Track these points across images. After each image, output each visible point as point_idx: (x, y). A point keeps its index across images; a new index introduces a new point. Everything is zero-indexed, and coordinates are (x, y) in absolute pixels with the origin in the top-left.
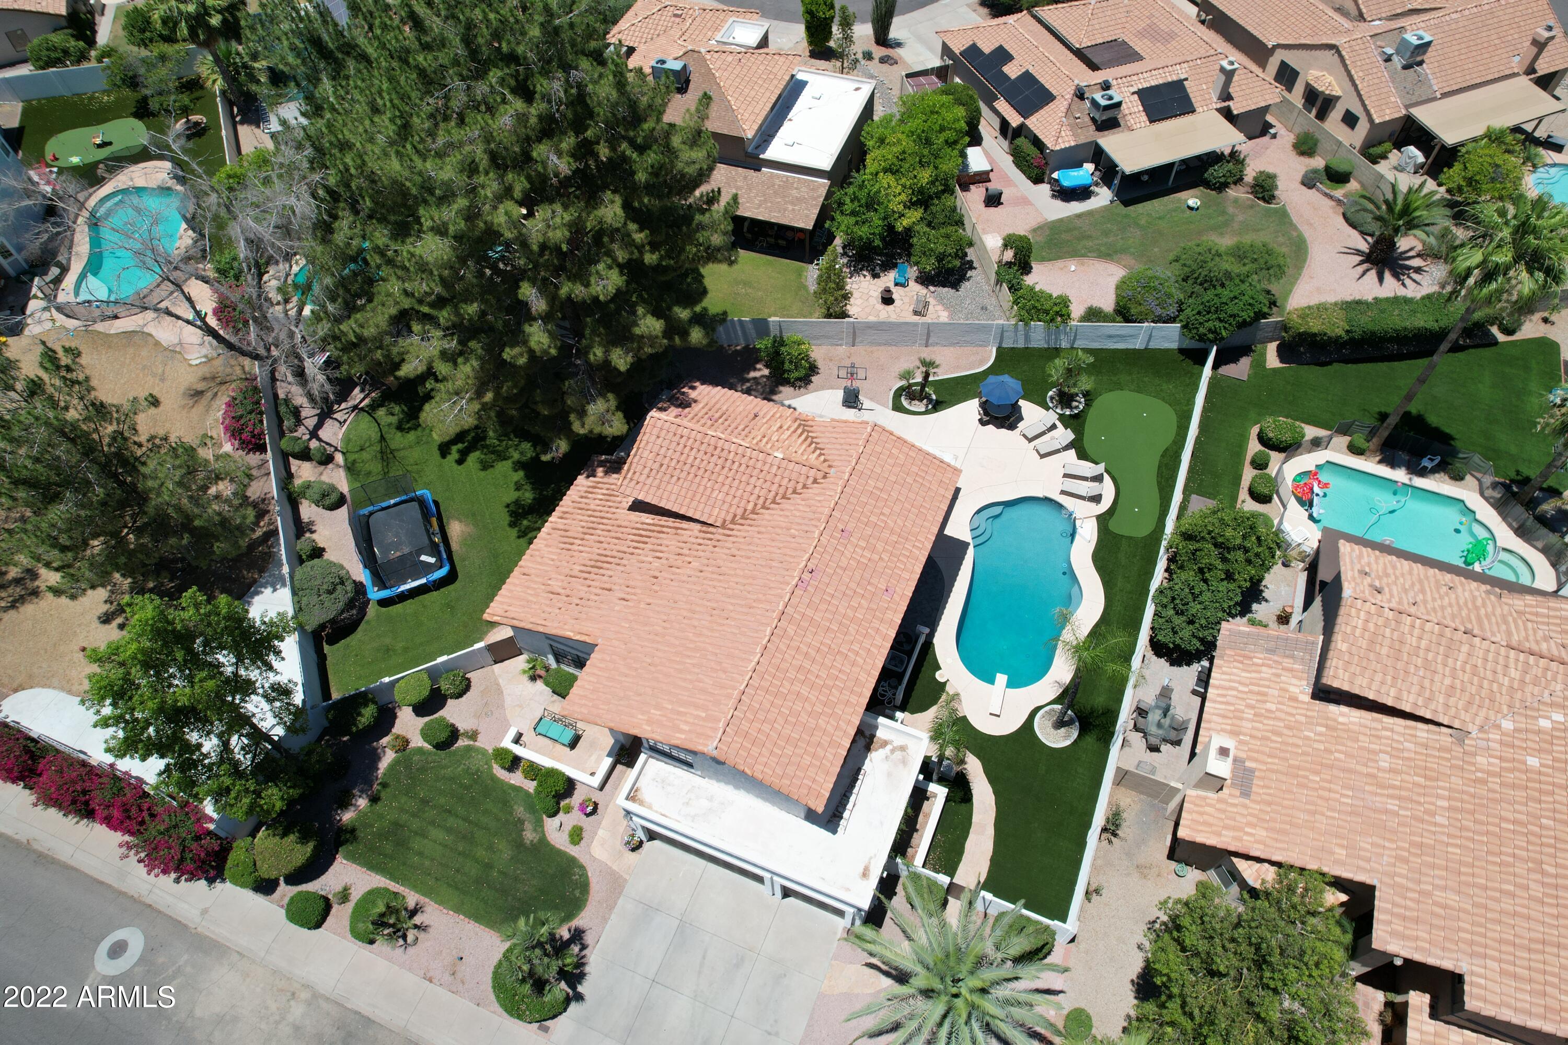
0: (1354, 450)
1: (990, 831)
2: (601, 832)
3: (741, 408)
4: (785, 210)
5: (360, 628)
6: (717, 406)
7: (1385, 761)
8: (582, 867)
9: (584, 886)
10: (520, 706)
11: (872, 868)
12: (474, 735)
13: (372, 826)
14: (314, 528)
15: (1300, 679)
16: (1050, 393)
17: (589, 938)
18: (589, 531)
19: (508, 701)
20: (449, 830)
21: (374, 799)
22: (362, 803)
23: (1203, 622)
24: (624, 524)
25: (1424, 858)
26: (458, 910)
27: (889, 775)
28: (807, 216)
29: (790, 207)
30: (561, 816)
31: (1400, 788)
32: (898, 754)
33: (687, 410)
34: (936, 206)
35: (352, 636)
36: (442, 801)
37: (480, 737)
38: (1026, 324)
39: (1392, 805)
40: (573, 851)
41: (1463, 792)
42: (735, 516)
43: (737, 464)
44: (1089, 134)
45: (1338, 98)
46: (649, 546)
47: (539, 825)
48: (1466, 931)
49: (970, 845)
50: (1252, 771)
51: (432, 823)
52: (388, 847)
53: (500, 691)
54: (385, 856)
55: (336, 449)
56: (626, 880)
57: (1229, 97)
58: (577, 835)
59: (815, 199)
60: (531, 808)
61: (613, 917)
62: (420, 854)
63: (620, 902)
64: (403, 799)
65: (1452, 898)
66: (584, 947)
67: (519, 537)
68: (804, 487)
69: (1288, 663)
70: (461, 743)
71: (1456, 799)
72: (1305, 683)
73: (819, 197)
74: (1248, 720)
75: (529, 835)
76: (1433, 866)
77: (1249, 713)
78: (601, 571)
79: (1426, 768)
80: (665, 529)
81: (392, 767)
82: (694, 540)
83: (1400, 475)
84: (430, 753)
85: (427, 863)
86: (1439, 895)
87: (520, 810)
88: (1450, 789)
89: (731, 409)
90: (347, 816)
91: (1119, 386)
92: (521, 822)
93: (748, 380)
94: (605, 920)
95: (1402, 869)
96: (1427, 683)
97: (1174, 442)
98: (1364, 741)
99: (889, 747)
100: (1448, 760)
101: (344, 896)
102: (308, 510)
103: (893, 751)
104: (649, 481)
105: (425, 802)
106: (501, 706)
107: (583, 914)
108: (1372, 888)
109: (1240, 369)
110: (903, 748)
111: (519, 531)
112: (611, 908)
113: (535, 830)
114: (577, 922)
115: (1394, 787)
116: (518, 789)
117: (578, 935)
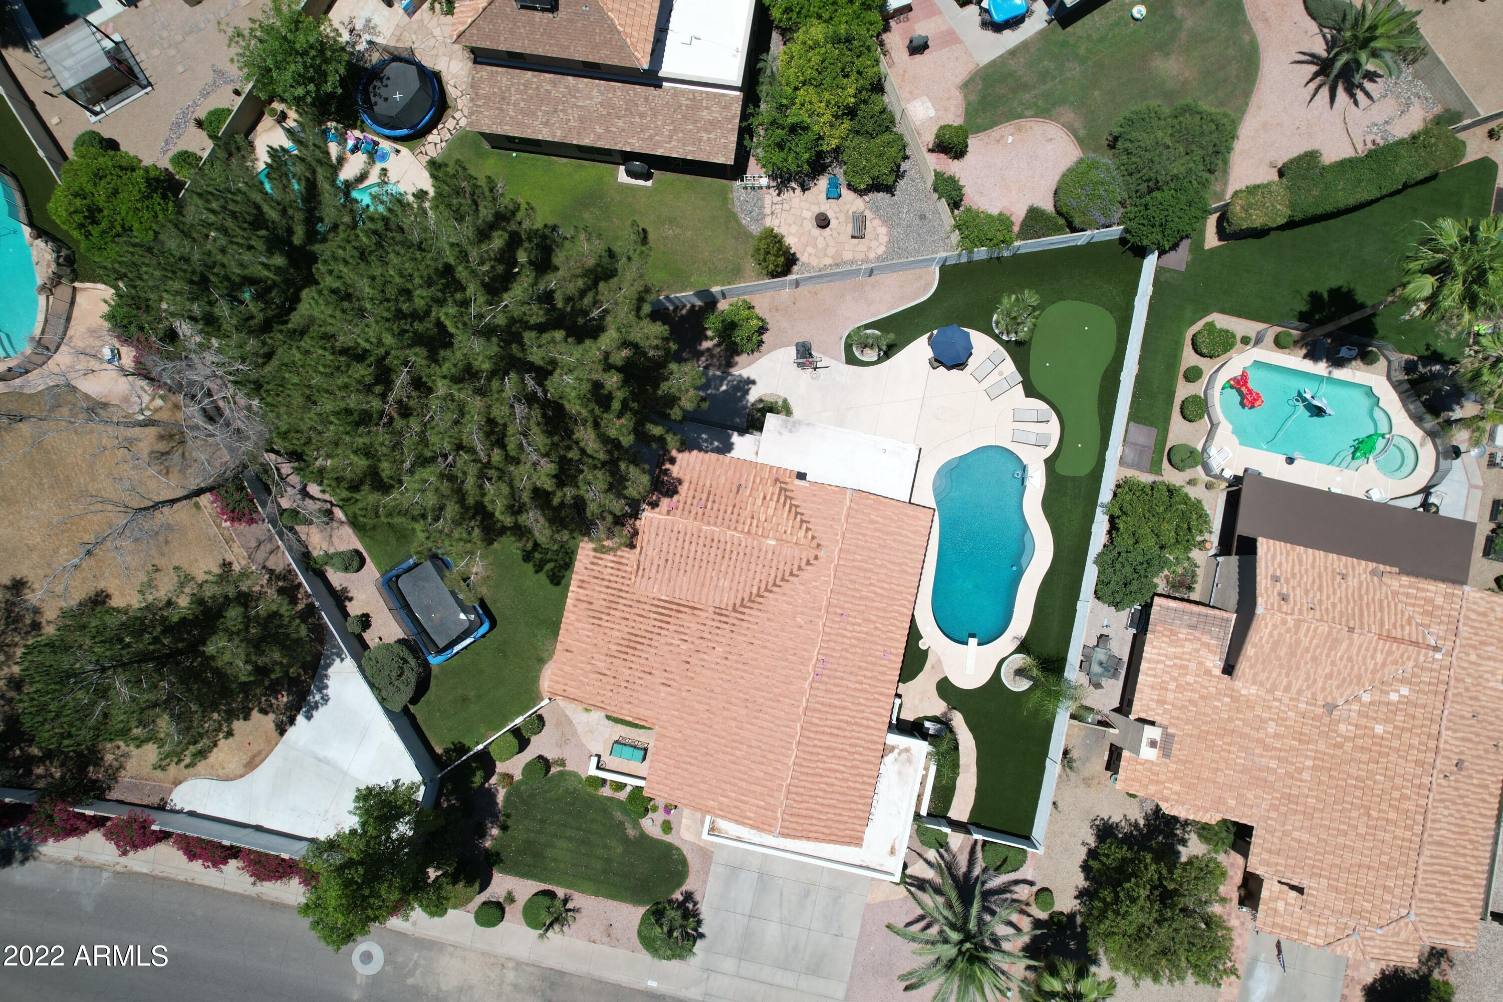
0: (1279, 343)
1: (974, 769)
2: (684, 821)
3: (723, 480)
4: (700, 140)
5: (432, 684)
6: (701, 484)
7: (1272, 728)
8: (678, 849)
9: (684, 862)
10: (591, 731)
11: (897, 847)
12: (562, 763)
13: (510, 846)
14: (350, 595)
15: (1215, 654)
16: (995, 317)
17: (697, 897)
18: (612, 605)
19: (580, 729)
20: (570, 839)
21: (504, 828)
22: (495, 831)
24: (642, 599)
25: (1290, 806)
26: (597, 894)
27: (900, 773)
28: (725, 147)
29: (705, 136)
30: (650, 815)
31: (1281, 750)
32: (904, 756)
33: (675, 498)
35: (428, 692)
36: (556, 818)
37: (567, 763)
38: (970, 251)
39: (1273, 764)
40: (668, 838)
41: (1325, 754)
42: (743, 599)
43: (735, 553)
46: (672, 628)
47: (636, 824)
48: (1310, 858)
49: (959, 782)
50: (1173, 736)
51: (555, 835)
52: (529, 859)
53: (570, 722)
54: (529, 866)
55: (332, 504)
56: (712, 853)
58: (667, 827)
59: (729, 121)
60: (625, 812)
61: (709, 879)
62: (555, 860)
63: (712, 867)
64: (526, 822)
65: (1305, 837)
66: (695, 904)
67: (537, 572)
68: (800, 568)
69: (1206, 638)
70: (554, 770)
71: (1319, 759)
72: (1218, 658)
73: (734, 117)
74: (1171, 690)
75: (631, 832)
76: (1296, 812)
77: (1172, 686)
78: (637, 653)
79: (1301, 733)
80: (682, 609)
81: (507, 798)
82: (713, 624)
83: (1321, 368)
85: (562, 866)
86: (1296, 834)
87: (618, 815)
88: (1316, 751)
89: (714, 483)
90: (488, 844)
91: (1061, 296)
92: (622, 823)
93: (701, 353)
94: (705, 882)
95: (1274, 815)
97: (1114, 359)
98: (1258, 711)
99: (896, 751)
100: (1318, 727)
101: (511, 898)
102: (336, 578)
103: (899, 754)
104: (659, 576)
105: (542, 821)
106: (575, 733)
107: (688, 881)
108: (1252, 828)
109: (1180, 258)
110: (907, 750)
111: (535, 565)
112: (707, 873)
113: (634, 828)
114: (686, 887)
115: (1276, 749)
116: (611, 799)
117: (689, 896)
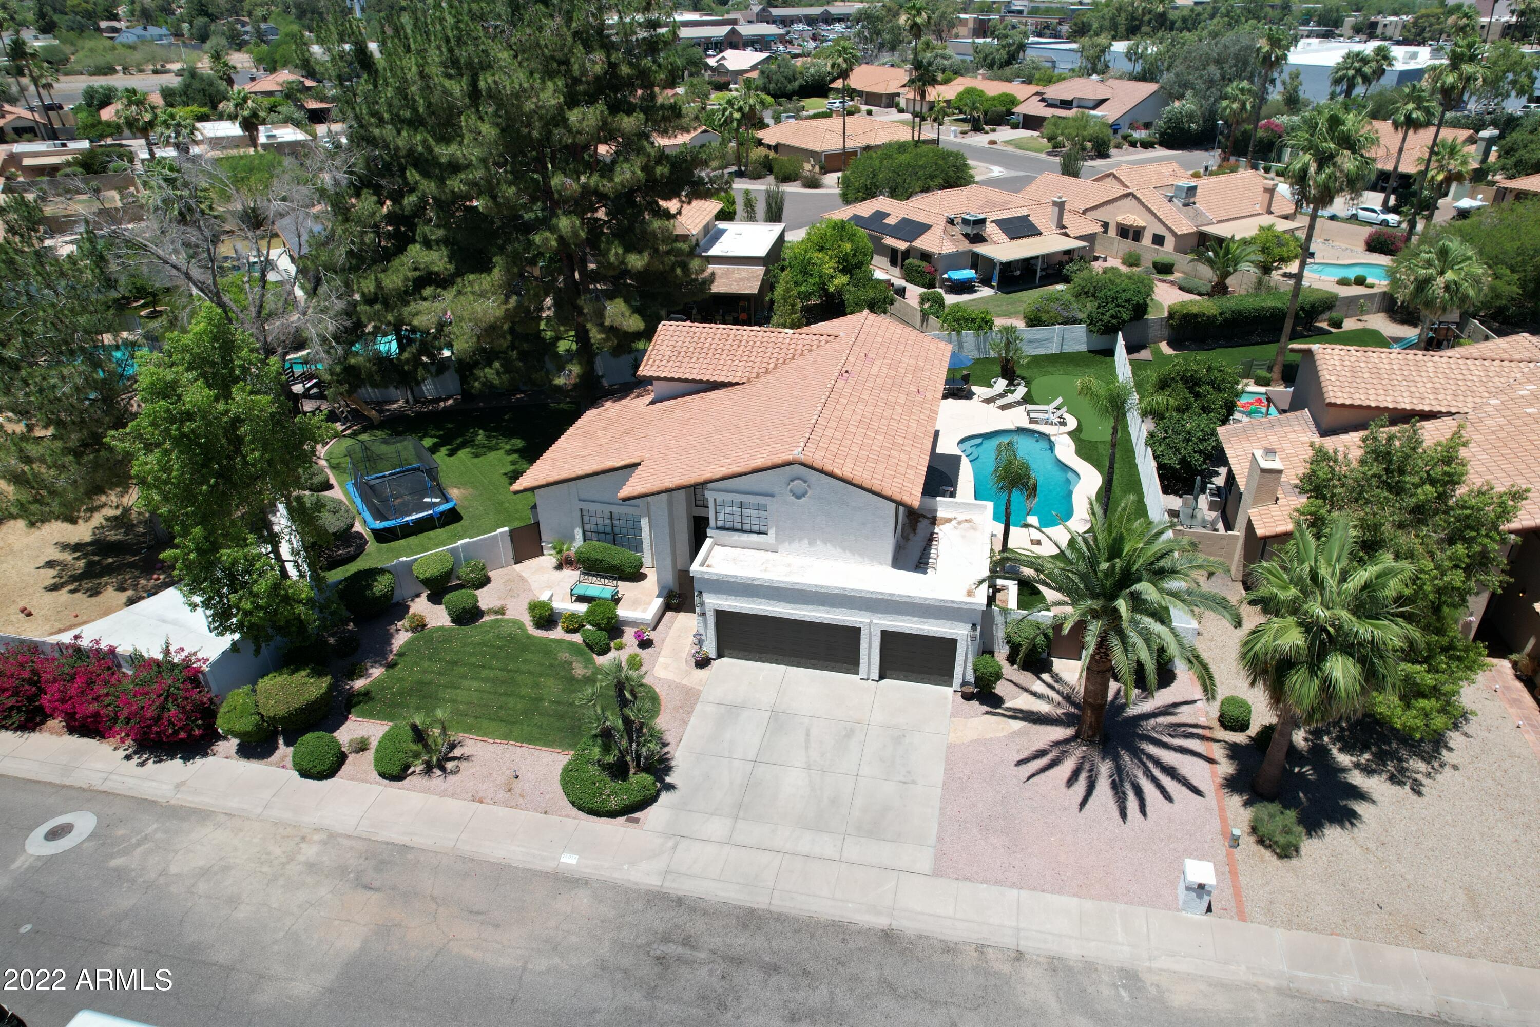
2: (661, 660)
4: (731, 285)
5: (361, 558)
8: (648, 688)
9: (653, 702)
12: (501, 611)
13: (391, 687)
15: (1304, 432)
17: (669, 737)
19: (533, 585)
20: (485, 680)
21: (391, 667)
22: (375, 671)
23: (1200, 434)
27: (963, 537)
28: (751, 287)
29: (735, 284)
30: (613, 652)
32: (966, 525)
34: (859, 274)
36: (473, 660)
37: (507, 612)
38: (959, 333)
42: (758, 374)
44: (965, 246)
45: (1144, 228)
47: (589, 662)
51: (464, 677)
52: (413, 699)
53: (524, 581)
56: (700, 691)
57: (1064, 227)
58: (635, 663)
59: (756, 278)
60: (579, 653)
61: (692, 719)
63: (698, 706)
68: (819, 346)
69: (1287, 429)
70: (488, 618)
73: (758, 276)
75: (580, 672)
81: (409, 643)
84: (451, 629)
87: (566, 657)
90: (359, 684)
91: (1049, 374)
92: (568, 663)
94: (685, 723)
96: (1413, 389)
101: (362, 746)
103: (959, 524)
104: (670, 364)
105: (453, 663)
106: (526, 588)
107: (657, 721)
109: (1144, 355)
110: (968, 521)
112: (689, 712)
113: (585, 667)
116: (559, 642)
